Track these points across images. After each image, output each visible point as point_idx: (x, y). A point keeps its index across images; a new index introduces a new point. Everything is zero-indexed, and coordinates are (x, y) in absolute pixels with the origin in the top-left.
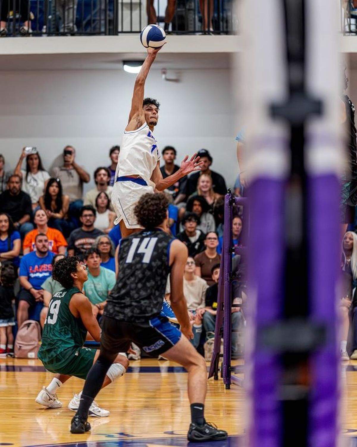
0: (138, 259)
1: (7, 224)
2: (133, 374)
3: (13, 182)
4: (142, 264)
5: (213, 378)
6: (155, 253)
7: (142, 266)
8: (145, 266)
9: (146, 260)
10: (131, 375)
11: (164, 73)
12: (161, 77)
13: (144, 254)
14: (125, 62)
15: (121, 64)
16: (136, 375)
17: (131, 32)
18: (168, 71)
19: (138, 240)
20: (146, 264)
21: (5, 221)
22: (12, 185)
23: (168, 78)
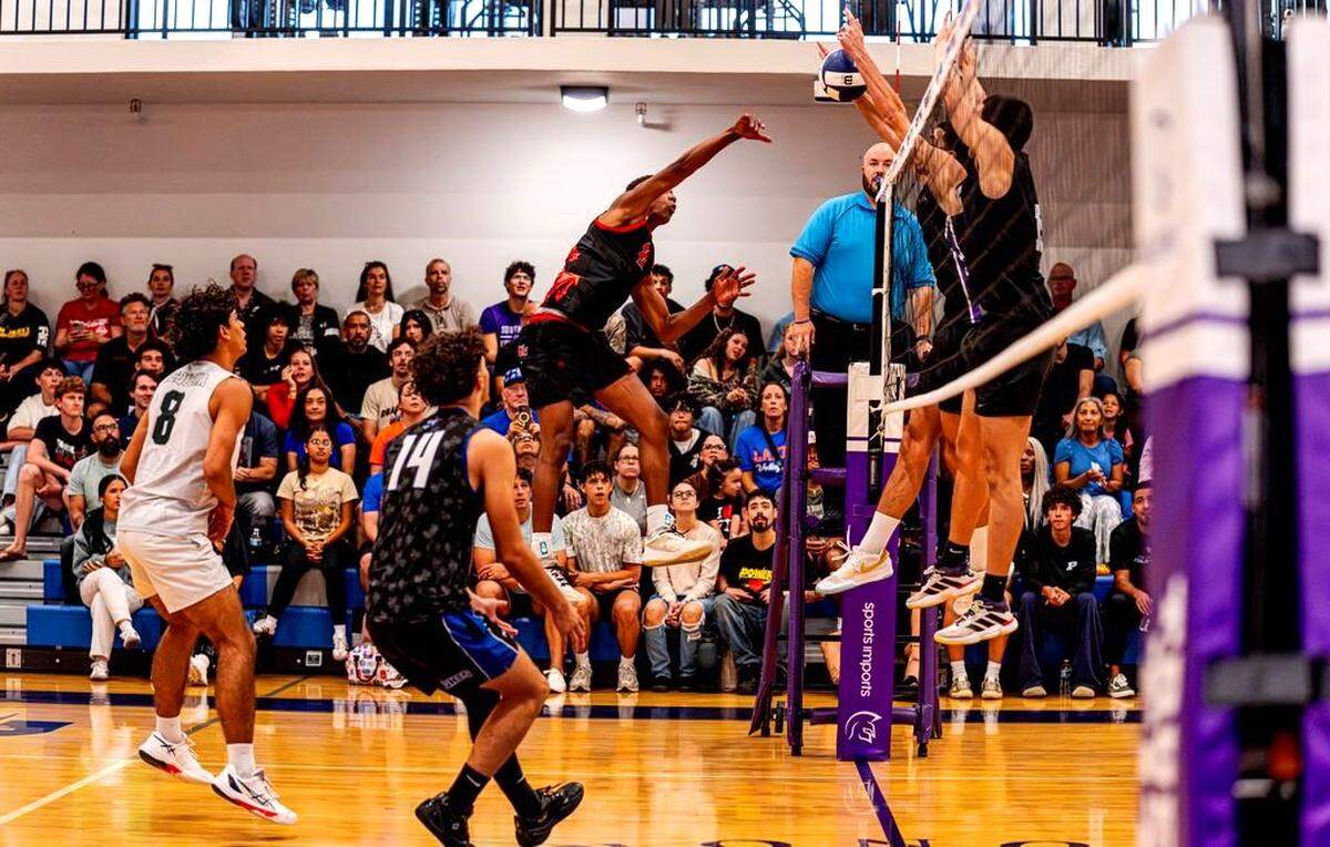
0: (406, 481)
1: (323, 407)
2: (577, 720)
3: (355, 326)
4: (413, 490)
5: (759, 732)
6: (437, 464)
7: (412, 497)
8: (418, 495)
9: (420, 481)
10: (574, 723)
11: (641, 112)
12: (636, 119)
13: (416, 468)
14: (566, 89)
15: (558, 94)
16: (582, 723)
17: (581, 30)
18: (648, 108)
19: (414, 437)
20: (421, 489)
21: (319, 401)
22: (353, 331)
23: (647, 121)
